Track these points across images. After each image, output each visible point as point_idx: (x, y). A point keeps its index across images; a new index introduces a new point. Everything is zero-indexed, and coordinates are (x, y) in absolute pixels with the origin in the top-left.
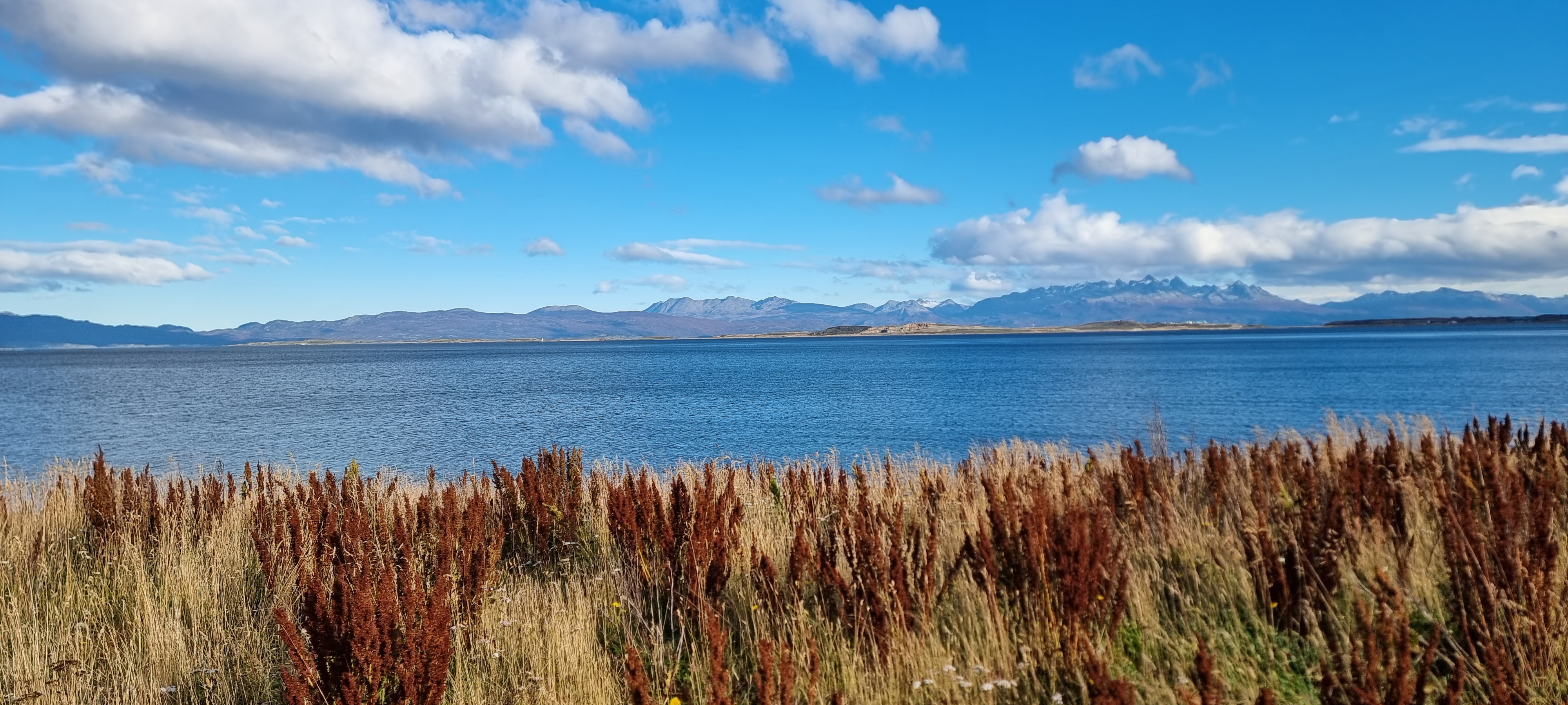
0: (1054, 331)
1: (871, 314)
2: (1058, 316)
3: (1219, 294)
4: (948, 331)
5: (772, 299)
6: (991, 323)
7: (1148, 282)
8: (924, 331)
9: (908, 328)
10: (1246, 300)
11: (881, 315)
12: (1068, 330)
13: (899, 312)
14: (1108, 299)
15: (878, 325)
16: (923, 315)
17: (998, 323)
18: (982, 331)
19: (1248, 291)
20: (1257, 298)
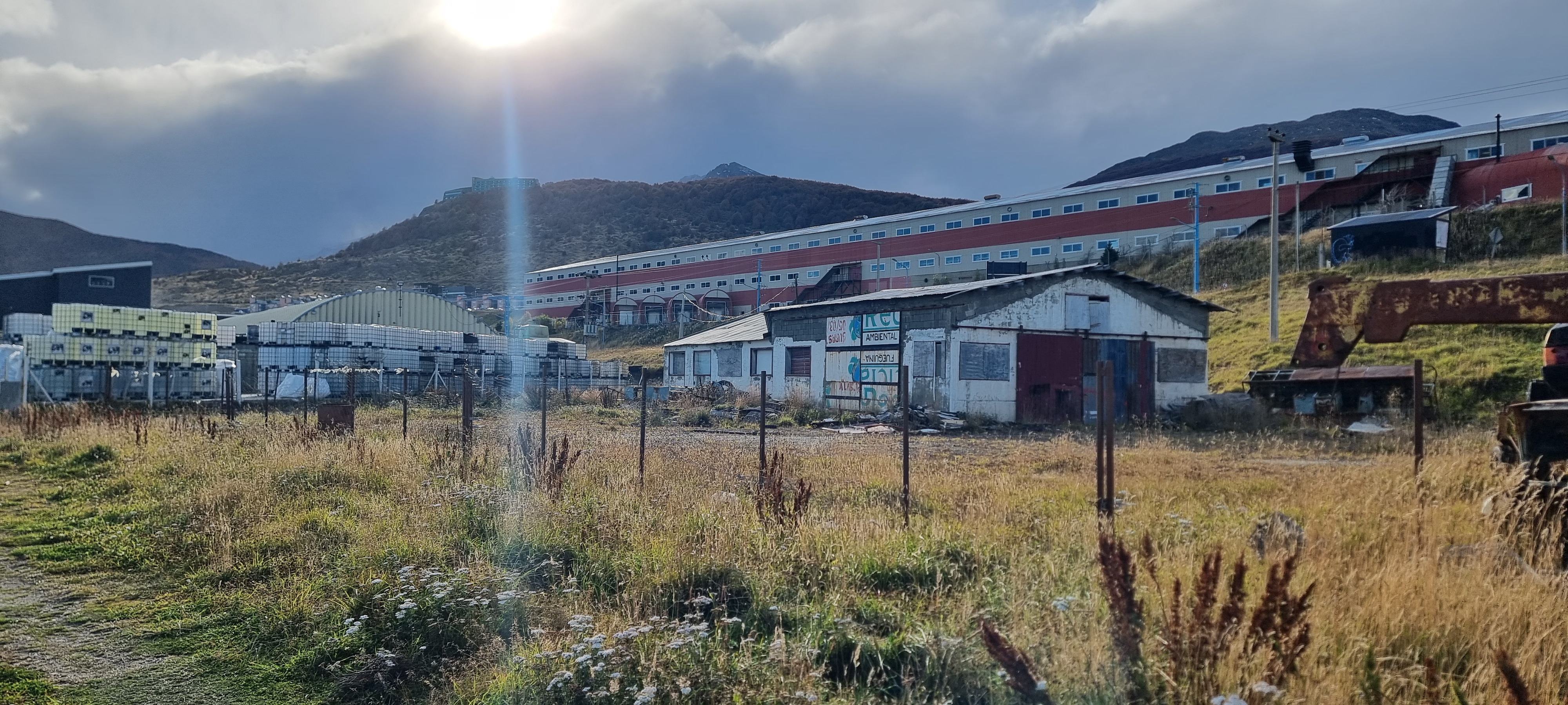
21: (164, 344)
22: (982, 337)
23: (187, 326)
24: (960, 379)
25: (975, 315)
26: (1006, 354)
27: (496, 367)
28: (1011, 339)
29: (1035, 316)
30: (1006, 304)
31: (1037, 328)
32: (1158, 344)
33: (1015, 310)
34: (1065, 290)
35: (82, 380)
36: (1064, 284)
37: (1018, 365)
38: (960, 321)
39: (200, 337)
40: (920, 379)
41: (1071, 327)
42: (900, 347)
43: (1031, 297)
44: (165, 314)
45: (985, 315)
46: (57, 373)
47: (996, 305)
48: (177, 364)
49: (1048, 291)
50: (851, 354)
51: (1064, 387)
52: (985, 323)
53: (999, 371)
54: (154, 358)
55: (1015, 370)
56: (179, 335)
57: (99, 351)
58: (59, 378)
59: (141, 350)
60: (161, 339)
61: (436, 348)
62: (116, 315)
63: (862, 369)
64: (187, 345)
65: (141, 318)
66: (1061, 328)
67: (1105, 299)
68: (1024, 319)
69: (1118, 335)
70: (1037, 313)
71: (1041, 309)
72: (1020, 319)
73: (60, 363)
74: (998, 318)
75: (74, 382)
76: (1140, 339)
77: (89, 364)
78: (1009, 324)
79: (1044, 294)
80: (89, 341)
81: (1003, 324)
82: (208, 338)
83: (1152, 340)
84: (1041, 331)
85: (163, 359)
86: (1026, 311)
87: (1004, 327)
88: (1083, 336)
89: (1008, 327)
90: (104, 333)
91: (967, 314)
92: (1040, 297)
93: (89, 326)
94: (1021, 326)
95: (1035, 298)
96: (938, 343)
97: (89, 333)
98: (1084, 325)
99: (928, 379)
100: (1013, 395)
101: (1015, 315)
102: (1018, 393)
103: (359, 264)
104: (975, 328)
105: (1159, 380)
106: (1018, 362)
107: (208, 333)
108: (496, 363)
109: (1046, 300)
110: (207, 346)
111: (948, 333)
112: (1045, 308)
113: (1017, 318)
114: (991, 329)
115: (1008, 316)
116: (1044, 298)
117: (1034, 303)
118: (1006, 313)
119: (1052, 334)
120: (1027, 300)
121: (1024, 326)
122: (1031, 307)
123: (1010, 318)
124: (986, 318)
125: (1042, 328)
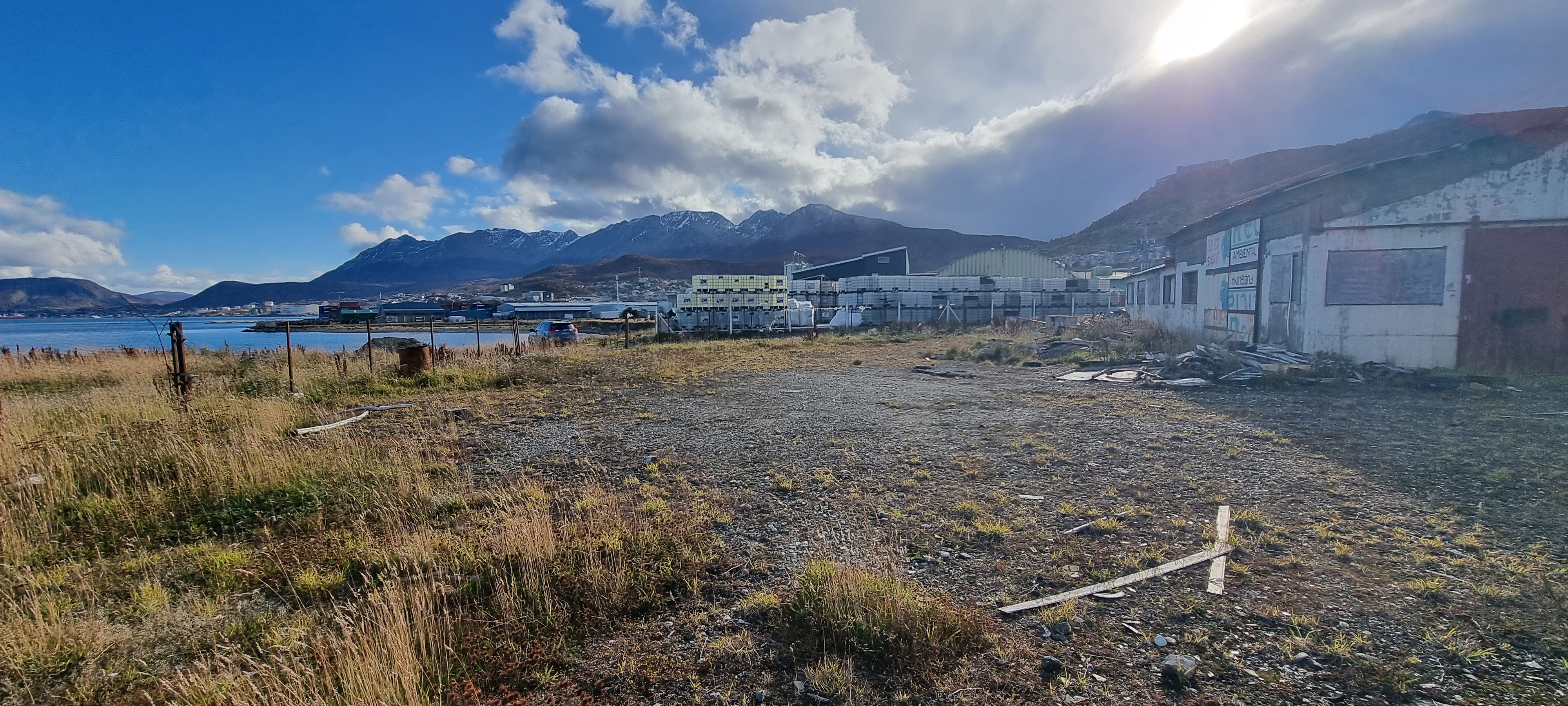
21: (752, 295)
22: (1380, 240)
23: (767, 284)
24: (1326, 305)
25: (1364, 209)
26: (1438, 264)
27: (1005, 301)
28: (1451, 239)
29: (1514, 198)
30: (1438, 185)
31: (1520, 217)
33: (1462, 192)
35: (702, 318)
37: (1464, 280)
38: (1329, 221)
39: (776, 290)
40: (1276, 305)
42: (1259, 265)
43: (1506, 167)
44: (752, 278)
45: (1387, 207)
46: (688, 315)
47: (1417, 190)
48: (761, 307)
49: (1555, 154)
50: (1221, 276)
52: (1392, 219)
53: (1417, 290)
54: (731, 305)
55: (1458, 287)
56: (761, 290)
57: (711, 302)
58: (689, 317)
59: (737, 300)
60: (750, 292)
61: (954, 289)
62: (721, 280)
63: (1230, 294)
64: (766, 295)
65: (736, 281)
68: (1486, 205)
70: (1520, 192)
71: (1533, 184)
72: (1474, 205)
73: (689, 309)
74: (1419, 209)
75: (698, 320)
77: (706, 309)
79: (1541, 159)
80: (705, 296)
81: (1431, 217)
82: (781, 290)
84: (1529, 221)
85: (736, 305)
86: (1490, 191)
87: (1434, 221)
89: (1442, 220)
90: (714, 291)
91: (1345, 209)
92: (1533, 165)
93: (705, 287)
94: (1476, 218)
95: (1515, 170)
96: (1295, 256)
97: (705, 291)
99: (1284, 305)
100: (1452, 326)
101: (1463, 201)
102: (1463, 324)
103: (1097, 234)
104: (1362, 229)
106: (1465, 272)
107: (781, 287)
108: (1005, 298)
109: (1546, 170)
110: (781, 295)
111: (1305, 240)
112: (1545, 181)
113: (1468, 204)
114: (1401, 227)
115: (1445, 204)
116: (1541, 166)
117: (1512, 177)
118: (1440, 199)
119: (1545, 225)
120: (1497, 176)
121: (1484, 216)
122: (1504, 184)
123: (1449, 207)
124: (1387, 212)
125: (1537, 216)
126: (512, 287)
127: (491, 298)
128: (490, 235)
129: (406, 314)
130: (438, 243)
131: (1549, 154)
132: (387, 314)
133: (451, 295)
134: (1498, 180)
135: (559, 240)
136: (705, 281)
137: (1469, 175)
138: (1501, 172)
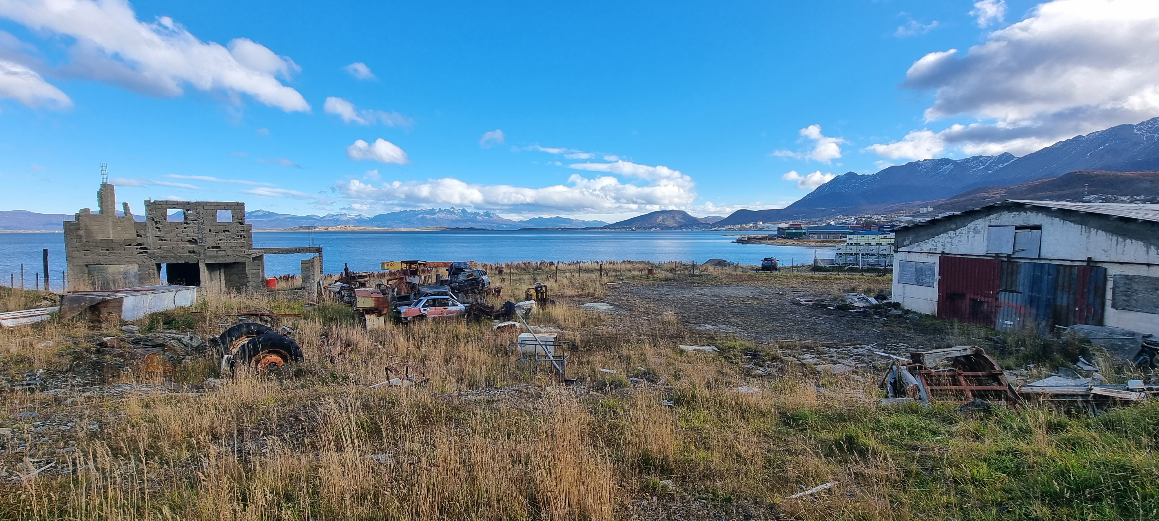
0: (412, 230)
1: (319, 220)
2: (414, 223)
3: (480, 216)
4: (361, 230)
5: (259, 211)
6: (382, 226)
7: (452, 210)
8: (348, 229)
9: (339, 228)
10: (491, 219)
11: (324, 220)
12: (418, 230)
13: (334, 220)
14: (435, 216)
15: (322, 226)
16: (348, 222)
17: (385, 226)
18: (378, 230)
19: (492, 215)
20: (495, 218)
22: (915, 258)
24: (899, 283)
25: (910, 244)
26: (932, 270)
28: (936, 259)
29: (958, 244)
30: (934, 236)
31: (960, 253)
32: (1113, 270)
33: (940, 240)
34: (988, 223)
35: (848, 259)
36: (987, 218)
37: (940, 278)
38: (900, 247)
41: (993, 252)
43: (954, 230)
45: (917, 244)
46: (840, 257)
47: (926, 237)
49: (972, 225)
51: (979, 298)
52: (918, 249)
53: (926, 280)
55: (938, 281)
57: (855, 250)
62: (863, 238)
65: (873, 239)
66: (983, 253)
67: (1039, 228)
68: (948, 247)
69: (1050, 260)
70: (960, 241)
71: (964, 238)
72: (944, 246)
73: (840, 254)
74: (927, 245)
76: (1085, 264)
77: (851, 254)
78: (936, 249)
79: (967, 227)
81: (930, 249)
83: (1104, 266)
84: (962, 255)
86: (949, 240)
87: (931, 252)
88: (1006, 260)
89: (934, 252)
90: (858, 244)
91: (905, 243)
92: (964, 230)
94: (944, 251)
95: (958, 231)
97: (852, 244)
98: (1007, 249)
100: (936, 298)
101: (940, 244)
102: (939, 296)
104: (909, 252)
105: (1114, 306)
106: (940, 274)
109: (969, 232)
112: (968, 237)
113: (942, 245)
114: (921, 253)
115: (935, 244)
116: (967, 230)
117: (957, 235)
118: (933, 242)
119: (973, 257)
120: (951, 233)
121: (947, 251)
122: (954, 237)
123: (936, 246)
124: (917, 246)
125: (964, 253)
126: (930, 209)
127: (910, 218)
128: (921, 165)
129: (822, 233)
130: (874, 176)
131: (970, 225)
132: (810, 234)
133: (875, 217)
134: (953, 236)
135: (991, 163)
136: (852, 239)
137: (943, 233)
138: (953, 232)
